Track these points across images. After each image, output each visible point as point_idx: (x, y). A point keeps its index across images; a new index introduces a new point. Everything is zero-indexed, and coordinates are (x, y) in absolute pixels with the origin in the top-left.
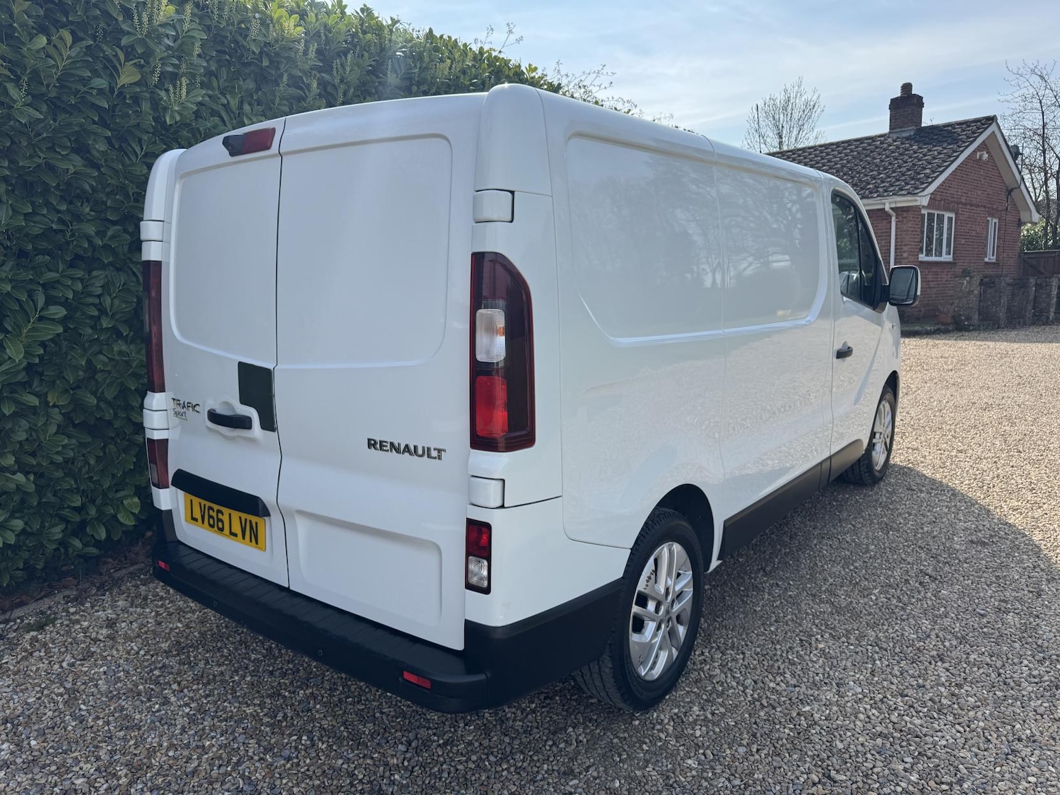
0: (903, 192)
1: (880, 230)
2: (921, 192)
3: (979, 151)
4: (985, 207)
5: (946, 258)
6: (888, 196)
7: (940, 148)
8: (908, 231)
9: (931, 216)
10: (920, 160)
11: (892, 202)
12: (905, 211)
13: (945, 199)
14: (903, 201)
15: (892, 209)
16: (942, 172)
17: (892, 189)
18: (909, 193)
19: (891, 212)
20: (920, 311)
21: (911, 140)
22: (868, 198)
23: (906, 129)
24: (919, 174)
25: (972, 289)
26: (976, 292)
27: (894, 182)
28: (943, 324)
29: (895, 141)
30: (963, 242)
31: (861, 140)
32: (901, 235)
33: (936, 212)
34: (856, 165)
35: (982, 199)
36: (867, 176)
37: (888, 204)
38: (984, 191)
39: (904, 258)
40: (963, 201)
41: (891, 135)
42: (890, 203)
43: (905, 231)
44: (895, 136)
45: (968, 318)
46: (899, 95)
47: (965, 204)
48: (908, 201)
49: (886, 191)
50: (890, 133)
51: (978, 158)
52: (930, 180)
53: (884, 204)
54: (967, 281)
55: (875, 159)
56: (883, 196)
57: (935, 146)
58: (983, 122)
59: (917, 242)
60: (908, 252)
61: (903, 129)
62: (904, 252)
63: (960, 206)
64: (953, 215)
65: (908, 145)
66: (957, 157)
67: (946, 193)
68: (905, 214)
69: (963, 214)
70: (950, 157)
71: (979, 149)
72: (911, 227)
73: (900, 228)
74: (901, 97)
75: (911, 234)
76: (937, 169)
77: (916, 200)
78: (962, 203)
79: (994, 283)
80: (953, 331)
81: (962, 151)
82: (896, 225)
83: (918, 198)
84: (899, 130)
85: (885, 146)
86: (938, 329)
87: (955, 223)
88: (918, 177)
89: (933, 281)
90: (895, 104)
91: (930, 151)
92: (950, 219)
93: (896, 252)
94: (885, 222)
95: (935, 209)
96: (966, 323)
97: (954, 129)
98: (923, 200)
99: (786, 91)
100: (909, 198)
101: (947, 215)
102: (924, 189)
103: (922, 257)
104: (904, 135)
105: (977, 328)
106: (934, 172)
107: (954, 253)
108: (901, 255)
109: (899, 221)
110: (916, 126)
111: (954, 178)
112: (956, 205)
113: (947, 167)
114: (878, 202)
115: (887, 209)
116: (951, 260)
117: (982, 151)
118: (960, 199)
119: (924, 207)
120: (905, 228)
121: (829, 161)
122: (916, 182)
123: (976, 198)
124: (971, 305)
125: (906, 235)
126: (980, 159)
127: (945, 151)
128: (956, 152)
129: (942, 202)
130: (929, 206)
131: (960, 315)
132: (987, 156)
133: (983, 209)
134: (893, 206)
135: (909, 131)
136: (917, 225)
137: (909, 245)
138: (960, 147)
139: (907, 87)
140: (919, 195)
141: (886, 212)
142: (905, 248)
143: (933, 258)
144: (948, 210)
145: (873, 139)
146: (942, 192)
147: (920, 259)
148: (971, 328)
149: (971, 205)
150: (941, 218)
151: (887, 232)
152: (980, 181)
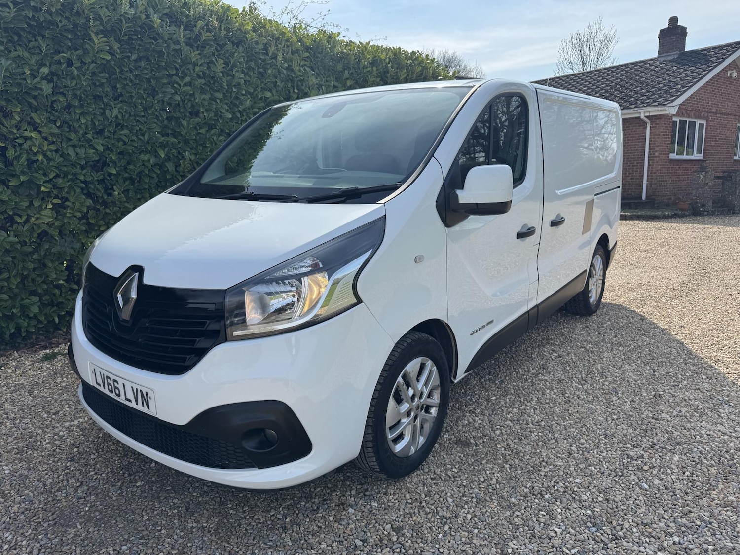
0: (656, 104)
1: (637, 134)
2: (671, 102)
3: (730, 70)
4: (735, 115)
5: (696, 156)
6: (643, 107)
7: (693, 68)
8: (659, 135)
9: (683, 123)
10: (676, 78)
11: (647, 112)
12: (658, 119)
13: (696, 109)
14: (654, 111)
15: (646, 117)
16: (690, 87)
17: (648, 101)
18: (659, 104)
19: (646, 120)
20: (670, 199)
21: (674, 62)
22: (628, 108)
23: (671, 54)
24: (672, 89)
25: (707, 182)
26: (711, 184)
27: (651, 96)
28: (681, 210)
29: (661, 63)
30: (713, 143)
31: (635, 64)
32: (654, 138)
33: (688, 120)
34: (627, 83)
35: (732, 109)
36: (632, 91)
37: (643, 113)
38: (734, 102)
39: (656, 157)
40: (714, 110)
41: (659, 59)
42: (645, 112)
43: (657, 135)
44: (661, 59)
45: (703, 206)
46: (667, 26)
47: (716, 113)
48: (658, 111)
49: (642, 103)
50: (658, 57)
51: (729, 76)
52: (679, 93)
53: (640, 113)
54: (703, 176)
55: (642, 77)
56: (639, 107)
57: (691, 67)
58: (733, 46)
59: (668, 144)
60: (659, 151)
61: (669, 54)
62: (656, 152)
63: (711, 114)
64: (704, 122)
65: (670, 66)
66: (706, 75)
67: (697, 104)
68: (658, 121)
69: (714, 121)
70: (700, 75)
71: (730, 67)
72: (662, 132)
73: (653, 132)
74: (668, 28)
75: (662, 137)
76: (687, 84)
77: (665, 110)
78: (713, 113)
79: (730, 177)
80: (689, 215)
81: (711, 70)
82: (651, 130)
83: (667, 108)
84: (666, 54)
85: (653, 67)
86: (675, 214)
87: (706, 128)
88: (671, 91)
89: (683, 175)
90: (663, 34)
91: (685, 70)
92: (701, 126)
93: (649, 152)
94: (642, 127)
95: (686, 117)
96: (701, 209)
97: (709, 52)
98: (672, 109)
99: (589, 27)
100: (659, 108)
101: (698, 122)
102: (673, 101)
103: (673, 156)
104: (670, 58)
105: (711, 214)
106: (683, 87)
107: (704, 153)
108: (654, 154)
109: (653, 127)
110: (680, 51)
111: (705, 92)
112: (707, 114)
113: (696, 83)
114: (636, 111)
115: (642, 117)
116: (702, 158)
117: (733, 70)
118: (711, 109)
119: (674, 115)
120: (657, 133)
121: (608, 80)
122: (669, 96)
123: (726, 108)
124: (705, 195)
125: (658, 138)
126: (731, 76)
127: (697, 70)
128: (705, 71)
129: (694, 112)
130: (678, 114)
131: (697, 203)
132: (736, 74)
133: (733, 117)
134: (647, 114)
135: (674, 55)
136: (668, 130)
137: (660, 146)
138: (709, 67)
139: (673, 20)
140: (668, 105)
141: (642, 120)
142: (657, 149)
143: (685, 157)
144: (699, 118)
145: (644, 62)
146: (694, 104)
147: (670, 158)
148: (706, 213)
149: (722, 114)
150: (692, 125)
151: (644, 136)
152: (731, 94)
